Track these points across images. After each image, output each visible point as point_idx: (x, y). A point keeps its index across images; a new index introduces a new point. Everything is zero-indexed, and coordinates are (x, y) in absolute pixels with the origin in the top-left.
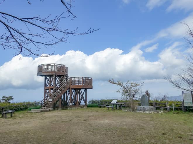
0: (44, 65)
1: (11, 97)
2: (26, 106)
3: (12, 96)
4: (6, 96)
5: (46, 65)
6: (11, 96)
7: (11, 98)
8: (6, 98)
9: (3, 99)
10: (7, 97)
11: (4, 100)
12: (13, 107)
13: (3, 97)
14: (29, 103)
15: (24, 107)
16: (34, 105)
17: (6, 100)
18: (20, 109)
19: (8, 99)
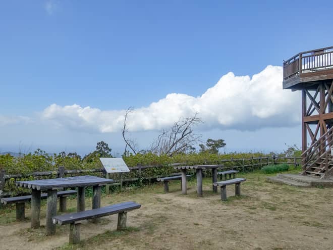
0: (303, 55)
1: (222, 141)
2: (256, 163)
3: (223, 139)
4: (213, 139)
5: (310, 54)
6: (220, 139)
7: (221, 143)
8: (213, 143)
9: (208, 145)
10: (214, 141)
11: (210, 146)
12: (232, 164)
13: (209, 140)
14: (261, 155)
15: (252, 163)
16: (271, 161)
17: (213, 147)
18: (245, 167)
19: (217, 146)
